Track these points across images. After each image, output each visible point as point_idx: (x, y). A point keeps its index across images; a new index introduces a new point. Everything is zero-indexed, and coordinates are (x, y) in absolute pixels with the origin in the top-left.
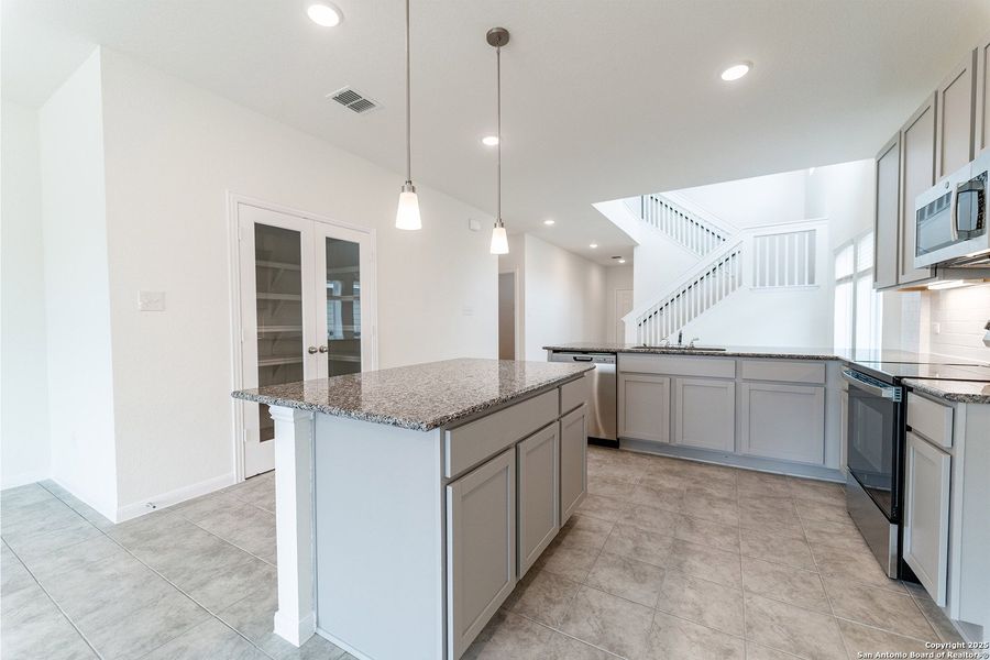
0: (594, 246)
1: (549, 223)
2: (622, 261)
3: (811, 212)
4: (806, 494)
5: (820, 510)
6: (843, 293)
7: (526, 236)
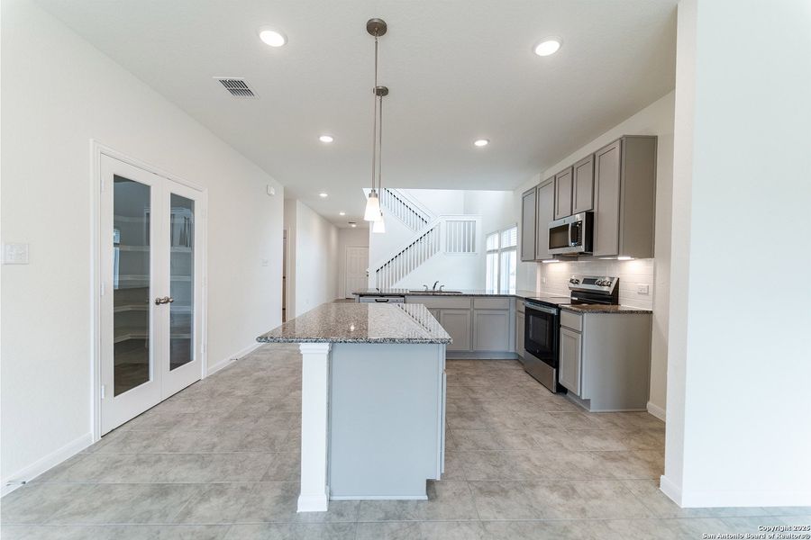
0: (342, 214)
1: (323, 195)
2: (354, 226)
3: (468, 211)
4: (505, 366)
5: (515, 372)
6: (491, 260)
7: (298, 202)
